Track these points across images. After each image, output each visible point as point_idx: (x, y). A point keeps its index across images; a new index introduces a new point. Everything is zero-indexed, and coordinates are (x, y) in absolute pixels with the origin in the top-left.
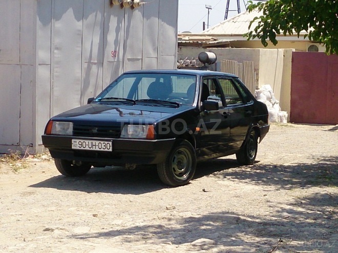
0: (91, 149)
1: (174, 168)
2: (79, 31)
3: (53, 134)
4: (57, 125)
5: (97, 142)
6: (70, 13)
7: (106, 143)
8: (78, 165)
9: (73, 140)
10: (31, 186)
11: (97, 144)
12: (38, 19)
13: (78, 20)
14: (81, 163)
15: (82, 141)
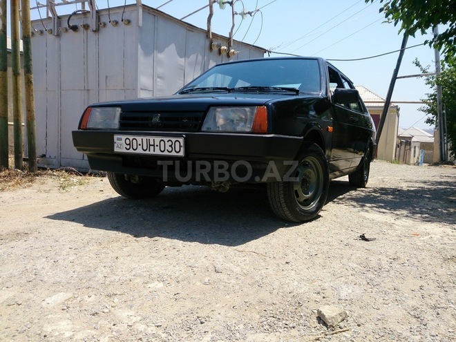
0: (147, 152)
1: (296, 191)
2: (182, 66)
3: (90, 129)
4: (97, 114)
5: (158, 139)
6: (172, 48)
7: (174, 140)
8: (133, 181)
9: (116, 137)
10: (48, 217)
11: (157, 143)
12: (139, 47)
13: (181, 57)
14: (137, 179)
15: (131, 138)
